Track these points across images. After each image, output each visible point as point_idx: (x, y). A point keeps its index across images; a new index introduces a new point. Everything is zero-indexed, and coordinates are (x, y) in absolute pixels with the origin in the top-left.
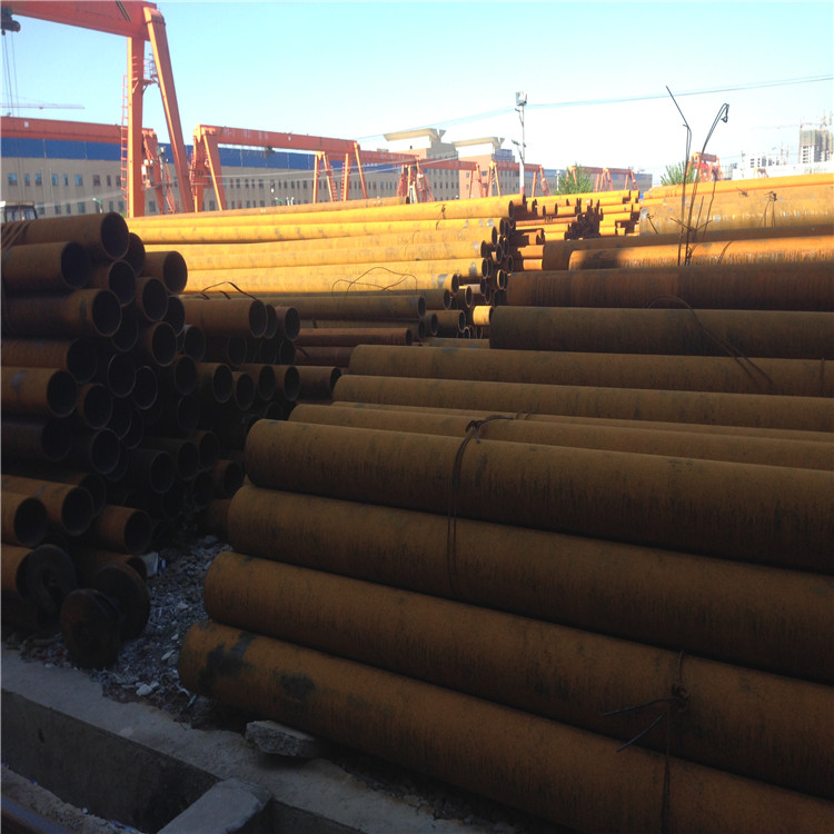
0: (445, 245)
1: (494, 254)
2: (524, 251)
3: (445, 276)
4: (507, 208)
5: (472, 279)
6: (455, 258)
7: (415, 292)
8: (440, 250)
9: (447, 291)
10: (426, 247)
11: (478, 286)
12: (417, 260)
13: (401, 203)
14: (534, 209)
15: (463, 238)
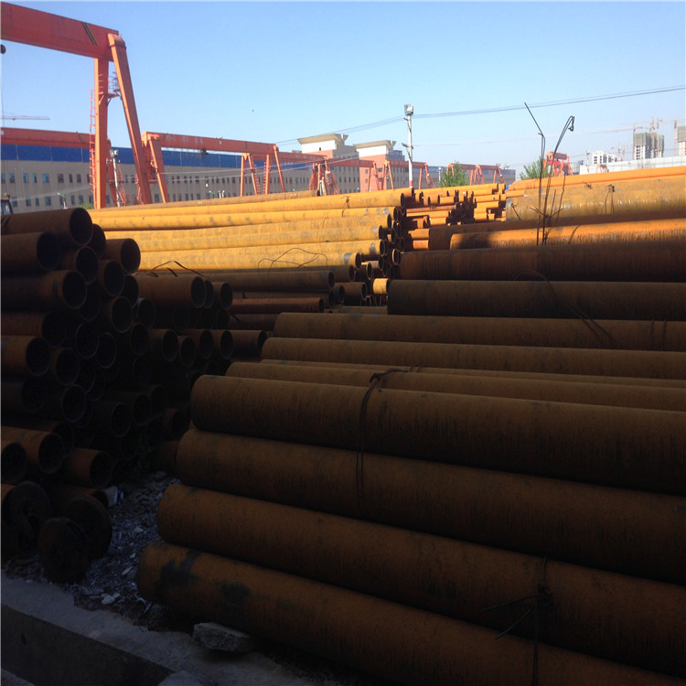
0: (350, 230)
1: (389, 236)
2: (413, 233)
3: (349, 254)
4: (399, 199)
5: (372, 256)
6: (357, 240)
7: (326, 268)
8: (346, 233)
9: (351, 267)
10: (335, 231)
11: (377, 262)
12: (327, 241)
13: (313, 196)
14: (421, 200)
15: (364, 224)
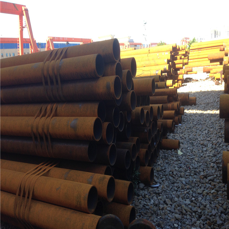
0: (154, 61)
1: (170, 63)
3: (158, 71)
4: (172, 48)
5: (165, 71)
6: (158, 65)
8: (152, 63)
9: (160, 76)
10: (147, 62)
11: (166, 74)
12: (144, 67)
13: (133, 50)
15: (160, 58)
